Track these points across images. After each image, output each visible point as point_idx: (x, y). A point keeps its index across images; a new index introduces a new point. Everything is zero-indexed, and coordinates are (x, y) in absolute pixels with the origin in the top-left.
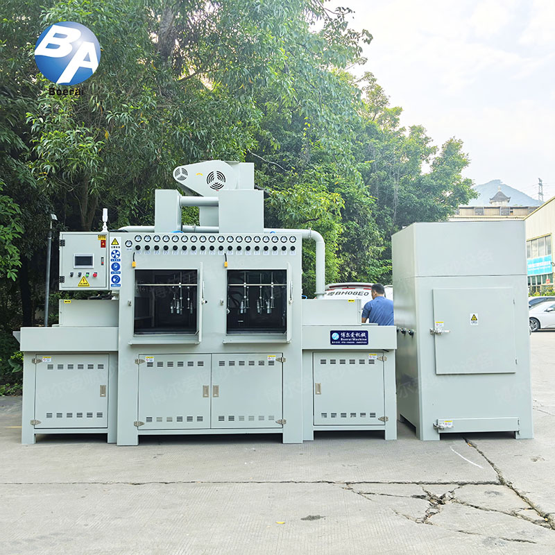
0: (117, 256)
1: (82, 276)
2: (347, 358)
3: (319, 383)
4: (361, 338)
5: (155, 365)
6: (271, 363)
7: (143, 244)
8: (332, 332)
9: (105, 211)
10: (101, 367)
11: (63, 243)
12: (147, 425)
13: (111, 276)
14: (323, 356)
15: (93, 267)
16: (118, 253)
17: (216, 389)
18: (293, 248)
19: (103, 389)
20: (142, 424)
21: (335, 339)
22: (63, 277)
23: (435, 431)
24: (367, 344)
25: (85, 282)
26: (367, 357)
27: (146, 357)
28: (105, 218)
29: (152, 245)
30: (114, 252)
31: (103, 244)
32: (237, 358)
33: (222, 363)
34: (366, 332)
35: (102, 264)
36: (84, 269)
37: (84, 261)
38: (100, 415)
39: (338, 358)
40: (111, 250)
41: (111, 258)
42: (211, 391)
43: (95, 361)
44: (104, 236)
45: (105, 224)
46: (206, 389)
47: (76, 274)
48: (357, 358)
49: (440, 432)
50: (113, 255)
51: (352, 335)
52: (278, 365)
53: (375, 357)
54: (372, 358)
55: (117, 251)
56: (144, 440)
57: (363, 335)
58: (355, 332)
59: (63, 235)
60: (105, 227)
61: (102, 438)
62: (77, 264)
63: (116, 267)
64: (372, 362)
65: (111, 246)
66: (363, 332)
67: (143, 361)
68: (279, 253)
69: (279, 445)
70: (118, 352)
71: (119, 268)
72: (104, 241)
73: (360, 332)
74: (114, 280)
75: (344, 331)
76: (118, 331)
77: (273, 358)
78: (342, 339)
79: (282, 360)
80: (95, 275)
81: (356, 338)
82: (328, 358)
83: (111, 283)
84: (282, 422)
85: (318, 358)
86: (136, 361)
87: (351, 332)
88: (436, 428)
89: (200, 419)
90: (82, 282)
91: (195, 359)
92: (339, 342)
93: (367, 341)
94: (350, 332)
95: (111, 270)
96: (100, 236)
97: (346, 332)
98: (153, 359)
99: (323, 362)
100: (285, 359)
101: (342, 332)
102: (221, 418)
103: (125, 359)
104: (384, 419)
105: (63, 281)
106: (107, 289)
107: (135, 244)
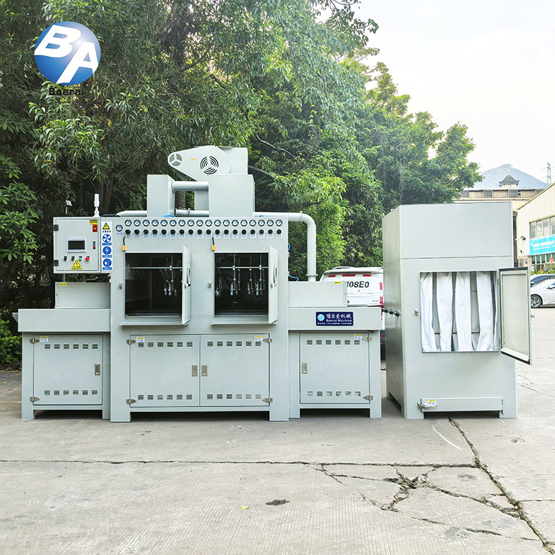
0: (108, 240)
1: (75, 259)
2: (333, 338)
3: (305, 362)
4: (346, 319)
5: (146, 345)
6: (258, 344)
7: (132, 229)
8: (318, 314)
9: (97, 196)
10: (95, 347)
11: (56, 228)
12: (139, 403)
13: (103, 259)
14: (310, 337)
15: (86, 250)
16: (109, 237)
17: (205, 369)
18: (279, 232)
19: (97, 368)
20: (134, 401)
21: (321, 320)
22: (57, 261)
23: (418, 410)
24: (352, 325)
25: (78, 265)
26: (353, 338)
27: (137, 337)
28: (97, 203)
29: (141, 229)
30: (105, 236)
31: (95, 229)
32: (225, 340)
33: (210, 344)
34: (351, 314)
35: (94, 248)
36: (77, 253)
37: (76, 245)
38: (94, 392)
39: (324, 338)
40: (103, 234)
41: (103, 242)
42: (199, 370)
43: (90, 342)
44: (96, 221)
45: (97, 209)
46: (194, 368)
47: (69, 258)
48: (343, 338)
49: (424, 410)
50: (105, 240)
51: (338, 316)
52: (265, 345)
53: (360, 337)
54: (357, 339)
55: (108, 235)
56: (136, 417)
57: (348, 316)
58: (340, 313)
59: (57, 221)
60: (97, 212)
61: (96, 415)
62: (70, 248)
63: (107, 251)
64: (357, 342)
65: (102, 230)
66: (348, 313)
67: (134, 342)
68: (266, 236)
69: (267, 422)
70: (110, 332)
71: (109, 252)
72: (96, 226)
73: (346, 313)
74: (106, 263)
75: (330, 313)
76: (110, 313)
77: (260, 338)
78: (327, 320)
79: (268, 341)
80: (87, 259)
81: (341, 319)
82: (314, 338)
83: (103, 266)
84: (269, 401)
85: (305, 338)
86: (128, 341)
87: (338, 313)
88: (420, 407)
89: (189, 397)
90: (75, 265)
91: (185, 340)
92: (325, 323)
93: (352, 322)
94: (336, 313)
95: (103, 254)
96: (91, 221)
97: (331, 313)
98: (144, 340)
99: (310, 342)
100: (271, 340)
101: (328, 313)
102: (210, 397)
103: (117, 340)
104: (369, 398)
105: (57, 265)
106: (99, 272)
107: (125, 228)
